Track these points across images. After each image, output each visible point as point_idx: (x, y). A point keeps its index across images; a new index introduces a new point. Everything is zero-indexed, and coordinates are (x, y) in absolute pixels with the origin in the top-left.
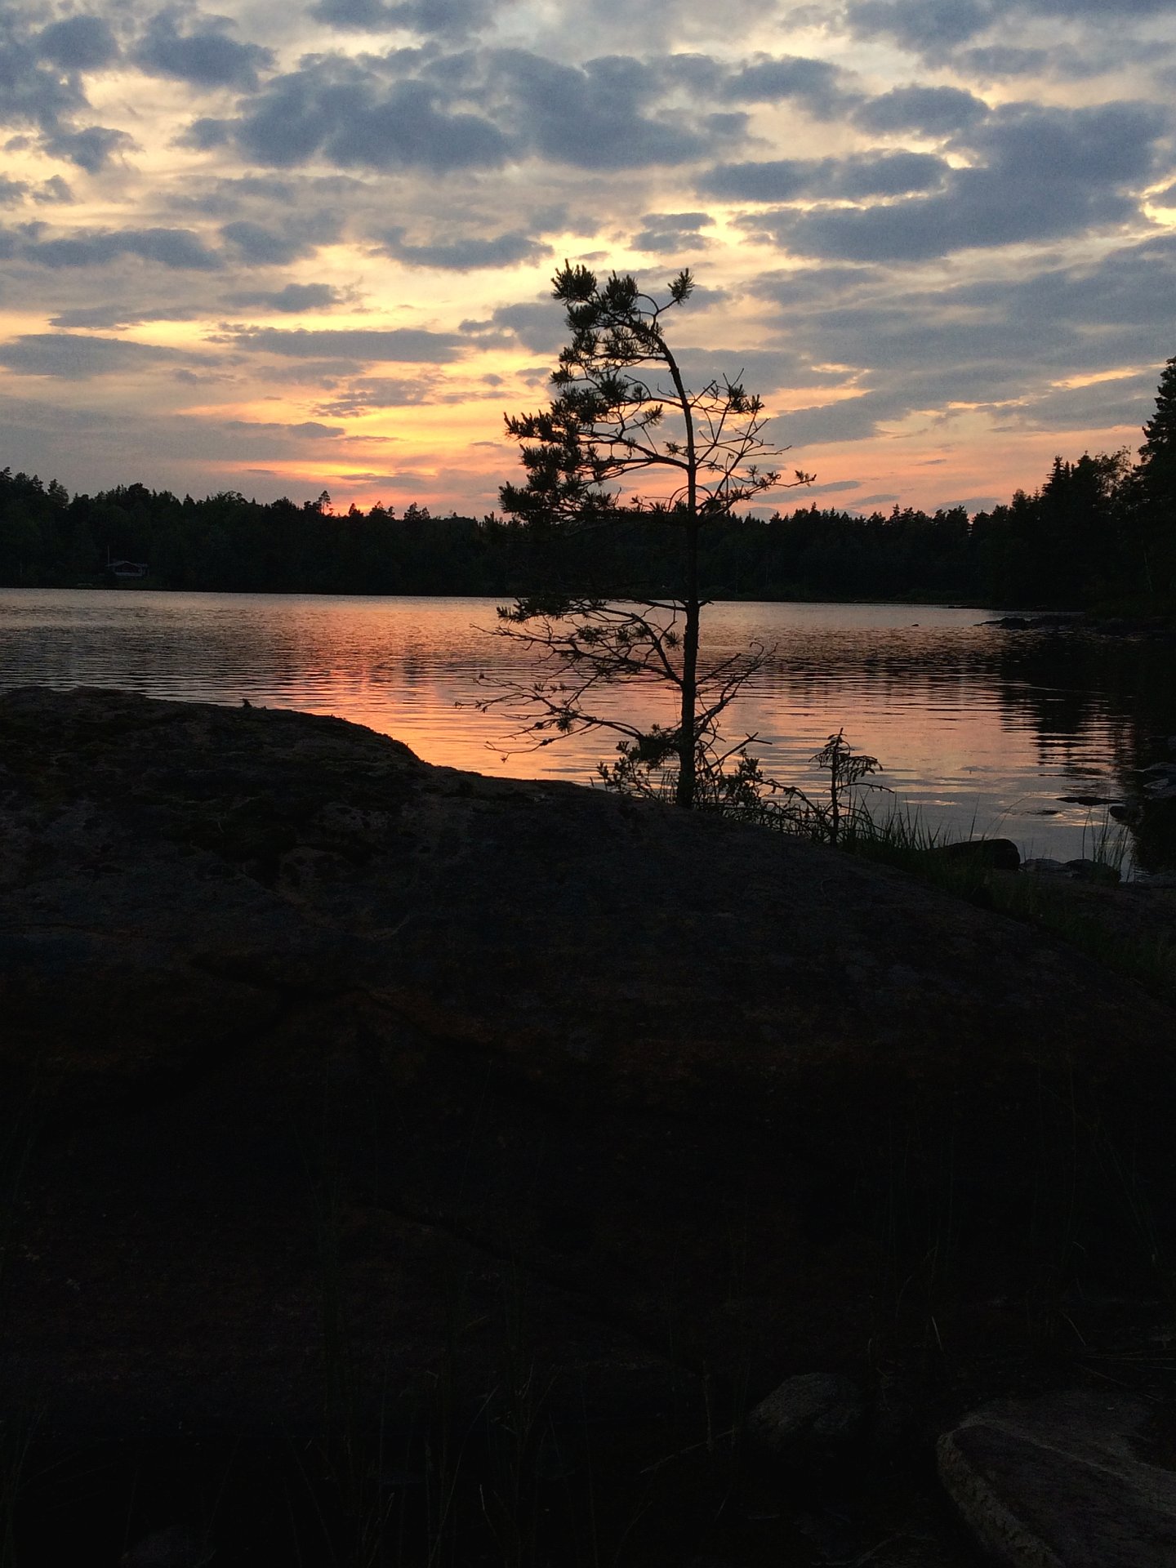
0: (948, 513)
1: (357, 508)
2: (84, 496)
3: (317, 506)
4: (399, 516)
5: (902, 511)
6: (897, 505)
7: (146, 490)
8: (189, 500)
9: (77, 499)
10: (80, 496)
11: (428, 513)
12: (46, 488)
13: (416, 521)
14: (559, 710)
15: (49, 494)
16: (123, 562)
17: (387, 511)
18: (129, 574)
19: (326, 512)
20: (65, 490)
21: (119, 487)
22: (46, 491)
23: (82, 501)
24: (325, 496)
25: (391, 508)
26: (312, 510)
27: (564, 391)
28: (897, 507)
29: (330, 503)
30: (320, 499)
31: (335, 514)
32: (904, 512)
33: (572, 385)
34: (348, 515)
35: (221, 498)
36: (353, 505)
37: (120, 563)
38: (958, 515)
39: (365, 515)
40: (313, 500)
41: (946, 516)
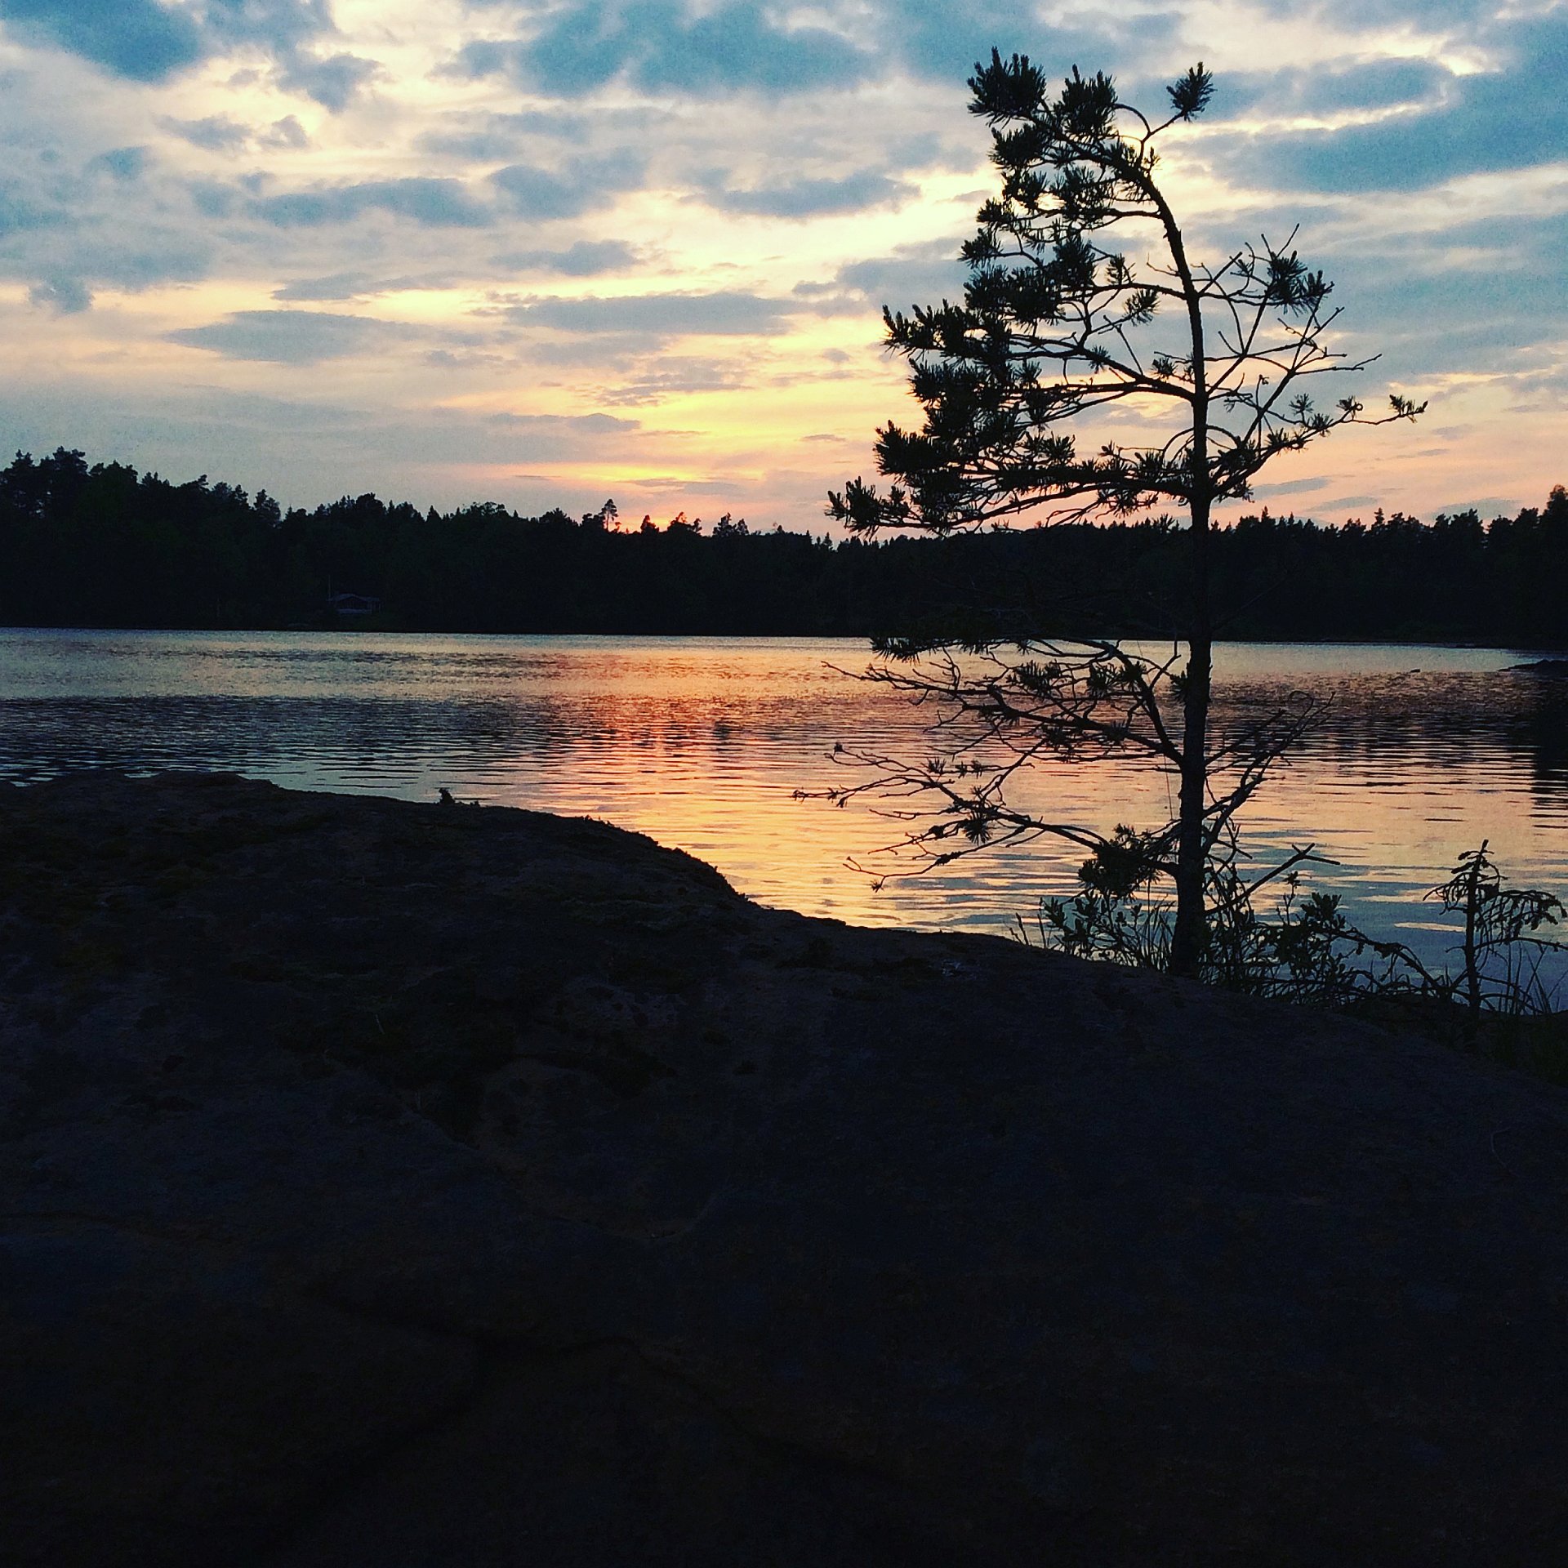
0: (1453, 519)
1: (651, 521)
2: (299, 510)
3: (599, 520)
4: (707, 531)
5: (1387, 519)
6: (1380, 509)
7: (379, 502)
8: (433, 513)
9: (290, 514)
10: (294, 510)
11: (746, 527)
12: (251, 501)
13: (730, 536)
14: (967, 805)
15: (255, 509)
16: (348, 595)
17: (693, 524)
18: (355, 611)
19: (611, 528)
20: (276, 504)
21: (344, 498)
22: (251, 505)
23: (297, 517)
24: (610, 506)
25: (696, 522)
26: (594, 524)
27: (983, 273)
28: (1380, 512)
29: (616, 515)
30: (604, 510)
31: (622, 529)
32: (1392, 519)
33: (996, 262)
34: (640, 531)
35: (475, 510)
36: (647, 517)
37: (343, 597)
38: (1468, 521)
39: (661, 531)
40: (595, 512)
41: (1450, 523)
